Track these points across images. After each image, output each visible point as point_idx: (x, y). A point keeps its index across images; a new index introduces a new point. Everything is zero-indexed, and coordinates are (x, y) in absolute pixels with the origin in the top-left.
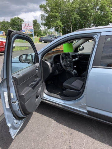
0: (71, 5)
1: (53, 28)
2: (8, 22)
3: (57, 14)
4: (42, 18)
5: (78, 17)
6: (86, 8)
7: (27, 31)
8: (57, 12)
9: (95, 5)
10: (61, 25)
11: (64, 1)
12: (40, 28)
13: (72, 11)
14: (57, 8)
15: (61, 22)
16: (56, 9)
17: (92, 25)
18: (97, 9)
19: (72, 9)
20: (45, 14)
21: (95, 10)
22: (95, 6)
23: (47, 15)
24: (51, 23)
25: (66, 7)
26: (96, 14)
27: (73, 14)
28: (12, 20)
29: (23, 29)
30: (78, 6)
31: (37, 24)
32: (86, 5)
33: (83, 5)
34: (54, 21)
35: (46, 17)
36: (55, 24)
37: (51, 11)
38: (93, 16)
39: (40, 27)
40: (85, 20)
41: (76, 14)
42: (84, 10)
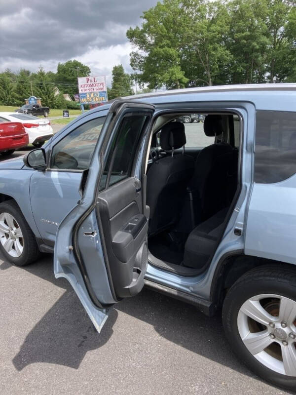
0: (210, 26)
1: (161, 86)
2: (50, 74)
3: (172, 51)
4: (133, 61)
5: (228, 56)
6: (248, 33)
7: (92, 96)
8: (173, 45)
9: (275, 23)
10: (182, 78)
11: (191, 17)
12: (131, 88)
13: (211, 41)
14: (172, 35)
15: (182, 70)
16: (169, 38)
17: (268, 74)
18: (279, 33)
19: (211, 35)
20: (141, 51)
21: (275, 36)
22: (274, 26)
23: (145, 54)
24: (156, 75)
25: (195, 31)
26: (277, 48)
27: (215, 49)
28: (61, 69)
29: (80, 92)
30: (227, 28)
31: (124, 76)
32: (248, 23)
33: (241, 23)
34: (165, 68)
35: (143, 60)
36: (166, 75)
37: (156, 44)
38: (268, 51)
39: (132, 84)
40: (247, 63)
41: (222, 49)
42: (244, 38)
